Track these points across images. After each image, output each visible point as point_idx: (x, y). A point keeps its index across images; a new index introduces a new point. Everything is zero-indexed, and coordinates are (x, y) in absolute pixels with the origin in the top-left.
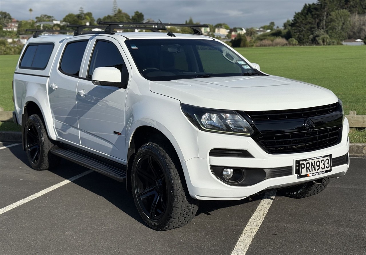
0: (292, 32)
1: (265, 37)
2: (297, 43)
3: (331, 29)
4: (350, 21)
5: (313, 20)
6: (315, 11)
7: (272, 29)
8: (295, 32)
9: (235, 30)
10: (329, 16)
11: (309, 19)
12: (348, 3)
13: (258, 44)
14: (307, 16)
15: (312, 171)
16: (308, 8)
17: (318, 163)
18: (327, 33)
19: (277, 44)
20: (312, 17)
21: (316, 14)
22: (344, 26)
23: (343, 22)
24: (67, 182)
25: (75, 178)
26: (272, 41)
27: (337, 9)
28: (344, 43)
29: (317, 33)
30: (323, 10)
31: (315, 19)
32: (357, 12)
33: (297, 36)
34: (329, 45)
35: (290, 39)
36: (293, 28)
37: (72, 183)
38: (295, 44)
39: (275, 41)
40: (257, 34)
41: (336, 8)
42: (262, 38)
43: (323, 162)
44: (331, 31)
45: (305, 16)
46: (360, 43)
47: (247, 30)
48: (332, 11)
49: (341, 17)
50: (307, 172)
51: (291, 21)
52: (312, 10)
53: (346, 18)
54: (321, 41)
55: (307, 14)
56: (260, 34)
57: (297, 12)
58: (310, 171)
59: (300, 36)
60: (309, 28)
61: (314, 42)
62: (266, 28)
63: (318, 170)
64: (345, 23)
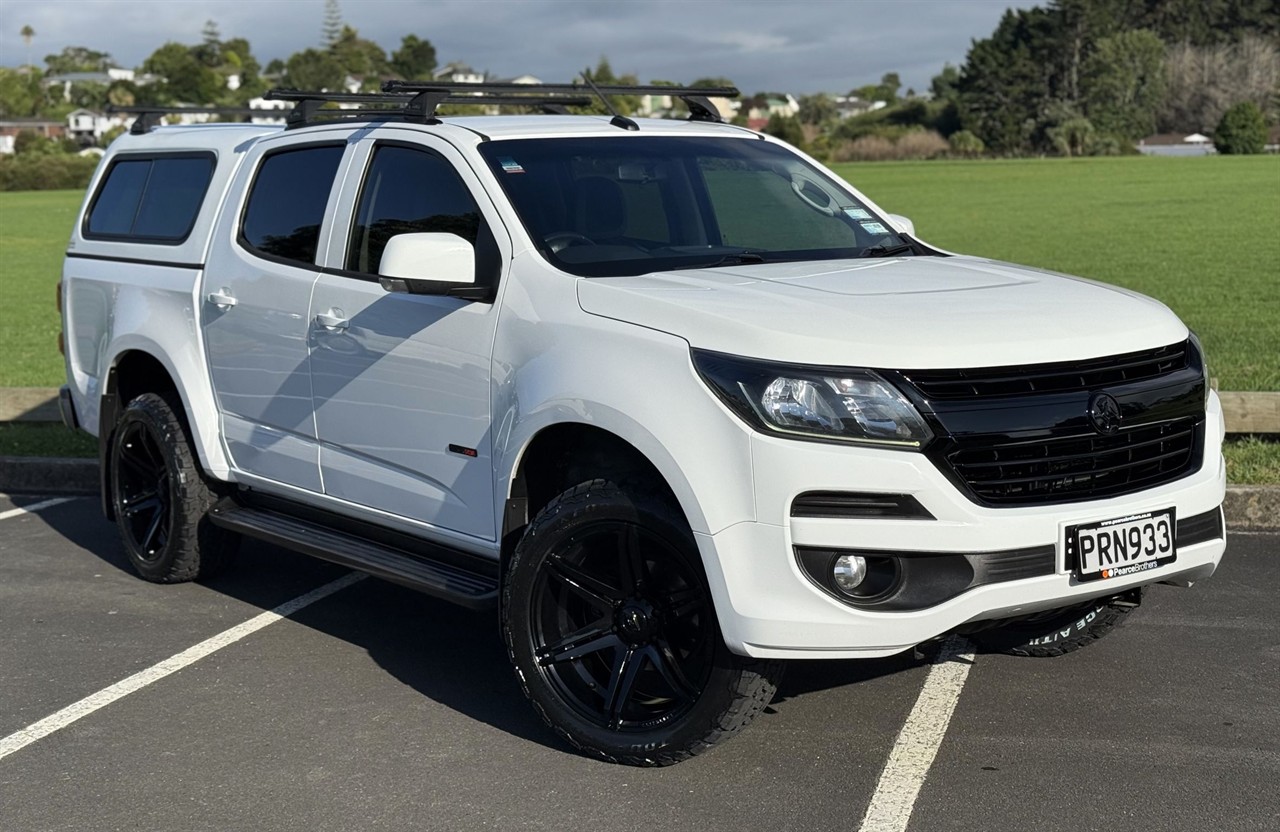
0: (963, 111)
1: (868, 128)
2: (981, 148)
3: (1096, 98)
4: (1164, 71)
5: (1036, 68)
6: (1041, 34)
7: (890, 100)
8: (973, 110)
9: (760, 101)
10: (1091, 53)
11: (1021, 62)
13: (842, 152)
14: (1014, 53)
15: (1117, 560)
16: (1016, 23)
17: (1135, 535)
18: (1086, 114)
19: (911, 153)
20: (1032, 58)
21: (1044, 47)
22: (1144, 89)
23: (1140, 72)
24: (268, 618)
25: (293, 606)
26: (893, 140)
27: (1118, 29)
28: (1142, 147)
29: (1049, 112)
30: (1071, 33)
31: (1041, 62)
32: (1188, 39)
33: (980, 123)
34: (1092, 154)
35: (956, 136)
36: (967, 96)
37: (289, 620)
38: (974, 154)
39: (902, 142)
40: (839, 114)
41: (1116, 23)
42: (857, 130)
43: (1149, 531)
44: (1098, 106)
45: (1006, 52)
46: (1200, 146)
47: (803, 102)
48: (1103, 34)
49: (1132, 57)
50: (1101, 563)
51: (958, 71)
52: (1032, 31)
53: (1150, 59)
54: (1062, 142)
55: (1014, 45)
56: (848, 115)
57: (978, 39)
58: (1110, 561)
59: (991, 123)
60: (1022, 96)
61: (1040, 143)
62: (870, 97)
63: (1134, 556)
64: (1148, 80)
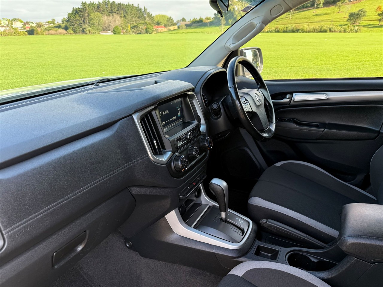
0: (68, 26)
1: (51, 29)
2: (73, 33)
3: (92, 24)
4: (102, 20)
5: (80, 18)
6: (80, 12)
7: (54, 24)
8: (70, 26)
9: (28, 23)
10: (90, 16)
11: (77, 17)
12: (99, 8)
13: (46, 33)
14: (76, 16)
16: (75, 10)
18: (90, 27)
19: (60, 33)
20: (79, 17)
21: (81, 15)
22: (99, 23)
23: (98, 20)
26: (56, 31)
27: (93, 12)
28: (101, 33)
29: (84, 27)
30: (85, 12)
31: (81, 17)
32: (105, 14)
33: (72, 28)
34: (93, 34)
35: (68, 30)
36: (68, 23)
38: (72, 34)
39: (58, 31)
40: (44, 26)
41: (93, 11)
42: (49, 29)
44: (92, 26)
45: (74, 15)
46: (110, 33)
47: (37, 23)
48: (91, 13)
49: (97, 17)
51: (66, 19)
52: (78, 12)
53: (100, 18)
54: (88, 32)
55: (76, 14)
56: (46, 26)
57: (69, 13)
59: (74, 28)
60: (79, 23)
62: (50, 23)
64: (100, 21)
